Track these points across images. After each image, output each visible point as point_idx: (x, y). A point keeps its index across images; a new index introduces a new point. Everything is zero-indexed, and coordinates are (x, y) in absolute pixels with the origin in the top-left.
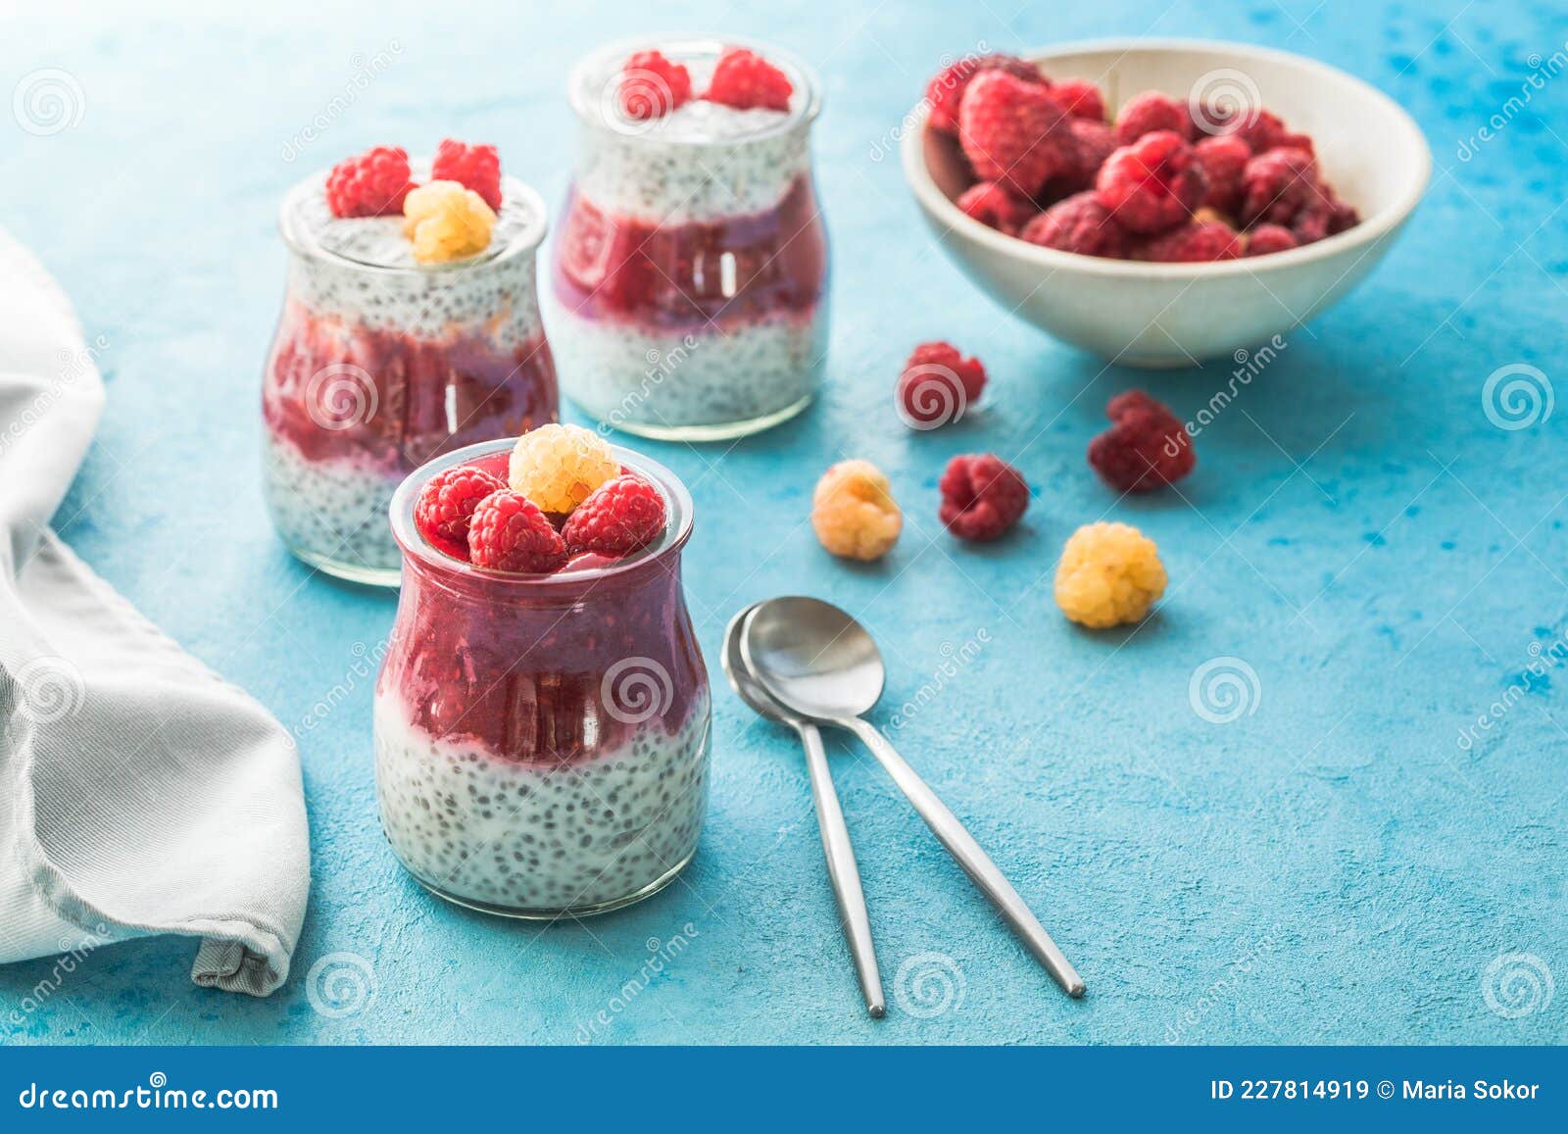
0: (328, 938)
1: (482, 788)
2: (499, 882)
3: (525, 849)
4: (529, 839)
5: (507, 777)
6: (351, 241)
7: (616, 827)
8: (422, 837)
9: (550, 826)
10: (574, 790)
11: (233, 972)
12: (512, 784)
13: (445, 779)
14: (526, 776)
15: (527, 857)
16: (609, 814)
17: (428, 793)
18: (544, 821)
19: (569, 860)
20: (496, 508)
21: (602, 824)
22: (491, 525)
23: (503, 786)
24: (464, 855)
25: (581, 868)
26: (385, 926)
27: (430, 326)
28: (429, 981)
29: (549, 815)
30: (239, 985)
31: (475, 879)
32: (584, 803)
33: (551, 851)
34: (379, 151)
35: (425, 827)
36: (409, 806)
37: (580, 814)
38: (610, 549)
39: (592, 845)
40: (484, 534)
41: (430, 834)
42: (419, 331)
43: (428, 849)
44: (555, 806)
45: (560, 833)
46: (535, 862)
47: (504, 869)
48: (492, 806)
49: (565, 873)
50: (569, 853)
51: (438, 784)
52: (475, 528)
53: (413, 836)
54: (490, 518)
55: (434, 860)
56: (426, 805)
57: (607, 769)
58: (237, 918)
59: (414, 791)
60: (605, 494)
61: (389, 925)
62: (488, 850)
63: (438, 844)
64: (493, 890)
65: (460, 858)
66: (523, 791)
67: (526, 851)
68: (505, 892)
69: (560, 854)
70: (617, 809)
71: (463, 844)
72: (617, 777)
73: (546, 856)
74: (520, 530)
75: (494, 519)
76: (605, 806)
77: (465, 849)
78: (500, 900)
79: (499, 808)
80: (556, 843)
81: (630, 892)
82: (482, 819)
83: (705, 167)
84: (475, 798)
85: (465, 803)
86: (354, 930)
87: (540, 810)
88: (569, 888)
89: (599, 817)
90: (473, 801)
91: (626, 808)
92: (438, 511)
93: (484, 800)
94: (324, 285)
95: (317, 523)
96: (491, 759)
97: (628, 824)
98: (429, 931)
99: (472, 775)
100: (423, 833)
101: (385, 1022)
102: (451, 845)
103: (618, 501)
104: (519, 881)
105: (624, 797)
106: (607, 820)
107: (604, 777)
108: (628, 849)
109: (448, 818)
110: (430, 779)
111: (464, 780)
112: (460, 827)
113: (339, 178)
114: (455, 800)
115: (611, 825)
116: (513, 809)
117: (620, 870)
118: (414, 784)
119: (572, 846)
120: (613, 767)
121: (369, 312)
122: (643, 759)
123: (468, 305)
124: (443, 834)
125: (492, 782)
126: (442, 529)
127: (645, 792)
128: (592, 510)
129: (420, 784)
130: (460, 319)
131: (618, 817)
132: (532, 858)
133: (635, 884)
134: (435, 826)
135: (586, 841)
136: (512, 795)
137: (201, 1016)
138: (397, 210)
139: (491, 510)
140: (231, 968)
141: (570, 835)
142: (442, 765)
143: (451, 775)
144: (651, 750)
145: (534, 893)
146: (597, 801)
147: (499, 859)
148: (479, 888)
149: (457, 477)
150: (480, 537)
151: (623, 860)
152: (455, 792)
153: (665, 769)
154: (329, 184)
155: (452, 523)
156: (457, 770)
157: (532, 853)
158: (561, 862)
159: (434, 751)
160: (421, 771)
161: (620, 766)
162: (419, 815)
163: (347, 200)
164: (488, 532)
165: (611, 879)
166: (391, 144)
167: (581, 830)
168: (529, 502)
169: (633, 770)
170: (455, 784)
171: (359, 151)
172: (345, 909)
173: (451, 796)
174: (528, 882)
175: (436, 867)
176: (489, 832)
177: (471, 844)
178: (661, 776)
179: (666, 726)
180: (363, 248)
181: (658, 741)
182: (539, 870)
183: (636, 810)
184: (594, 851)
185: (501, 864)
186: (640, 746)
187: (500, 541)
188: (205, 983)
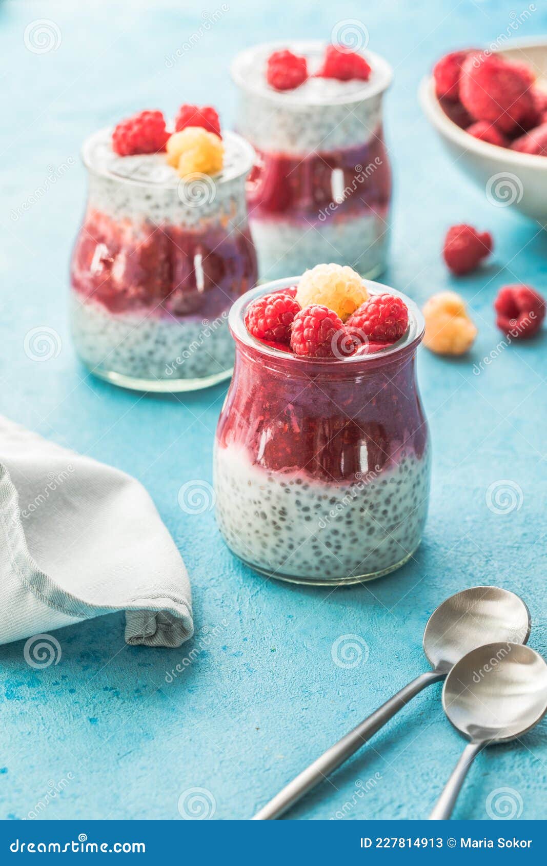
0: (204, 609)
1: (305, 501)
2: (314, 562)
3: (333, 539)
4: (336, 532)
5: (322, 492)
6: (136, 170)
7: (389, 520)
8: (260, 538)
9: (349, 523)
10: (365, 498)
11: (153, 634)
12: (326, 497)
13: (279, 498)
14: (335, 491)
15: (334, 544)
16: (385, 512)
17: (266, 508)
18: (345, 519)
19: (360, 545)
20: (311, 315)
21: (381, 519)
22: (310, 327)
23: (320, 499)
24: (291, 547)
25: (368, 549)
26: (238, 598)
27: (190, 221)
28: (279, 630)
29: (349, 515)
30: (159, 641)
31: (298, 562)
32: (370, 506)
33: (349, 539)
34: (146, 113)
35: (262, 531)
36: (251, 518)
37: (367, 513)
38: (380, 340)
39: (375, 533)
40: (305, 332)
41: (266, 535)
42: (184, 225)
43: (264, 545)
44: (353, 509)
45: (355, 527)
46: (339, 547)
47: (318, 554)
48: (311, 513)
49: (357, 553)
50: (361, 540)
51: (274, 502)
52: (297, 330)
53: (253, 538)
54: (308, 322)
55: (268, 552)
56: (264, 516)
57: (385, 482)
58: (163, 596)
59: (255, 508)
60: (373, 305)
61: (240, 597)
62: (307, 543)
63: (272, 541)
64: (310, 568)
65: (288, 549)
66: (333, 501)
67: (333, 540)
68: (318, 569)
69: (355, 541)
70: (390, 509)
71: (291, 539)
72: (391, 487)
73: (346, 543)
74: (329, 329)
75: (311, 323)
76: (382, 508)
77: (292, 543)
78: (313, 574)
79: (316, 514)
80: (353, 534)
81: (393, 563)
82: (304, 521)
83: (330, 118)
84: (300, 508)
85: (293, 512)
86: (219, 602)
87: (343, 512)
88: (358, 563)
89: (379, 515)
90: (299, 510)
91: (395, 508)
92: (265, 322)
93: (306, 509)
94: (120, 199)
95: (117, 354)
96: (310, 481)
97: (396, 518)
98: (268, 599)
99: (298, 493)
100: (261, 535)
101: (261, 658)
102: (282, 541)
103: (382, 308)
104: (327, 560)
105: (394, 501)
106: (384, 516)
107: (382, 488)
108: (394, 535)
109: (280, 523)
110: (268, 499)
111: (292, 497)
112: (289, 528)
113: (121, 132)
114: (287, 511)
115: (386, 519)
116: (326, 513)
117: (390, 549)
118: (255, 503)
119: (362, 535)
120: (388, 481)
121: (152, 214)
122: (405, 475)
123: (214, 206)
124: (276, 534)
125: (312, 496)
126: (268, 334)
127: (405, 497)
128: (364, 316)
129: (260, 503)
130: (209, 216)
131: (390, 514)
132: (337, 544)
133: (397, 558)
134: (271, 529)
135: (371, 531)
136: (325, 504)
137: (139, 664)
138: (163, 150)
139: (308, 317)
140: (151, 631)
141: (361, 528)
142: (276, 488)
143: (283, 494)
144: (409, 470)
145: (337, 568)
146: (378, 504)
147: (315, 547)
148: (300, 567)
149: (275, 300)
150: (302, 335)
151: (392, 542)
152: (285, 505)
153: (416, 481)
154: (115, 136)
155: (276, 329)
156: (287, 491)
157: (337, 542)
158: (355, 546)
159: (271, 480)
160: (261, 494)
161: (392, 481)
162: (259, 523)
163: (128, 145)
164: (308, 331)
165: (383, 556)
166: (152, 107)
167: (368, 524)
168: (331, 311)
169: (400, 483)
170: (286, 500)
171: (132, 114)
172: (208, 590)
173: (283, 509)
174: (333, 561)
175: (269, 556)
176: (309, 530)
177: (296, 539)
178: (414, 486)
179: (416, 453)
180: (145, 174)
181: (413, 463)
182: (342, 552)
183: (400, 509)
184: (375, 537)
185: (317, 550)
186: (403, 466)
187: (317, 337)
188: (135, 643)
